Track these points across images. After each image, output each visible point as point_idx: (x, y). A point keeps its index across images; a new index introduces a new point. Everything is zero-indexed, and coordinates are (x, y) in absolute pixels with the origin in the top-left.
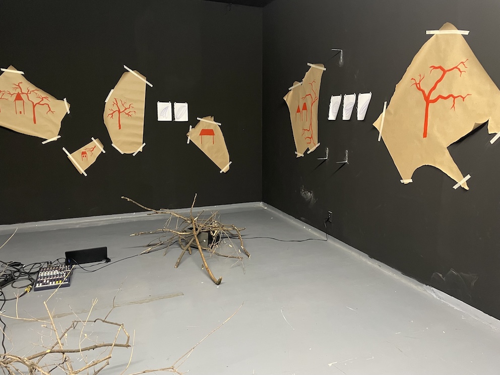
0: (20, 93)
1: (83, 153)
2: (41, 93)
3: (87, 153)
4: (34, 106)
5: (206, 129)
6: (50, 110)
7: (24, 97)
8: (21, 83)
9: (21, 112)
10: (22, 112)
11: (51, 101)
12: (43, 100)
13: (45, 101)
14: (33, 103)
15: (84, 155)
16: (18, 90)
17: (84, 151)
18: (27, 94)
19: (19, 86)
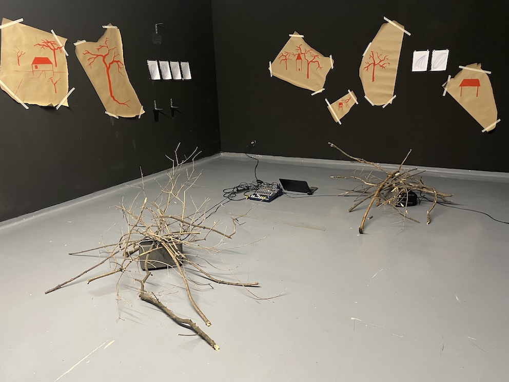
0: (300, 53)
1: (340, 104)
2: (314, 53)
3: (343, 104)
4: (308, 64)
5: (470, 78)
6: (319, 66)
7: (302, 56)
8: (301, 45)
10: (301, 69)
11: (321, 58)
13: (316, 59)
14: (308, 61)
15: (341, 106)
16: (299, 51)
17: (341, 102)
18: (304, 54)
19: (300, 47)
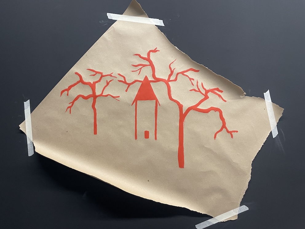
0: (150, 78)
4: (182, 116)
6: (224, 126)
8: (155, 51)
9: (147, 135)
10: (152, 135)
12: (206, 97)
13: (212, 101)
14: (181, 107)
16: (147, 72)
18: (167, 82)
19: (148, 59)
